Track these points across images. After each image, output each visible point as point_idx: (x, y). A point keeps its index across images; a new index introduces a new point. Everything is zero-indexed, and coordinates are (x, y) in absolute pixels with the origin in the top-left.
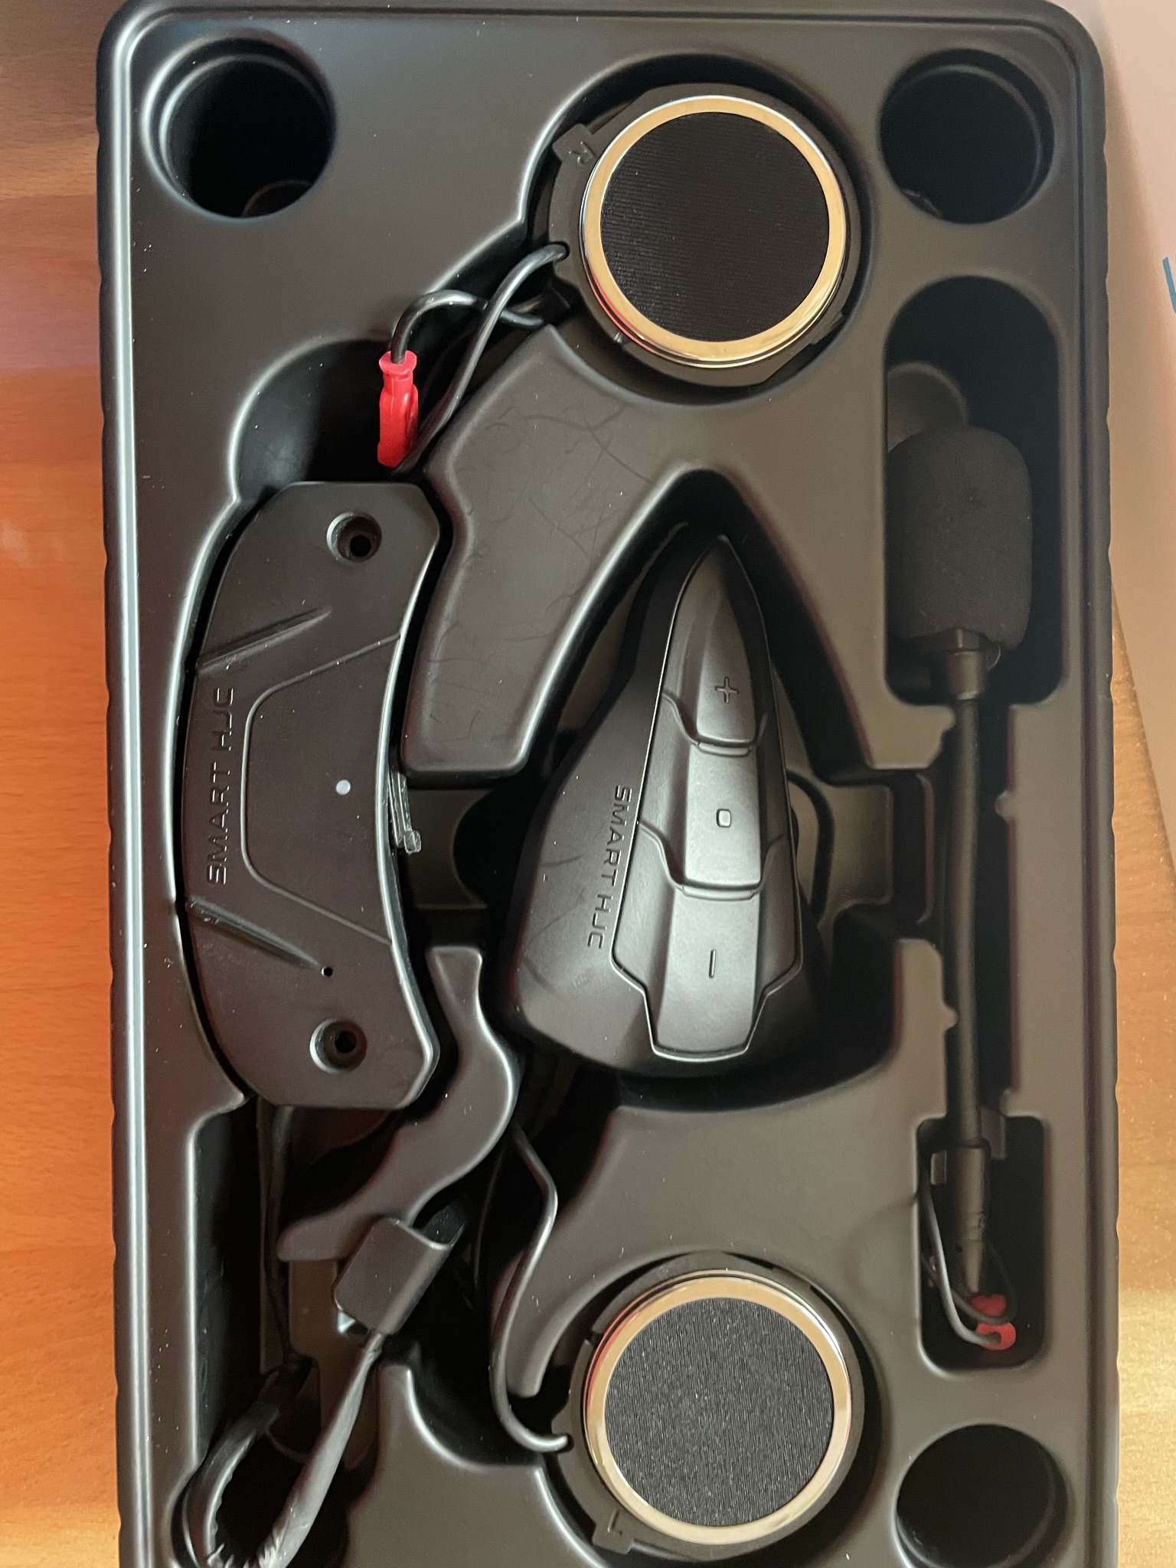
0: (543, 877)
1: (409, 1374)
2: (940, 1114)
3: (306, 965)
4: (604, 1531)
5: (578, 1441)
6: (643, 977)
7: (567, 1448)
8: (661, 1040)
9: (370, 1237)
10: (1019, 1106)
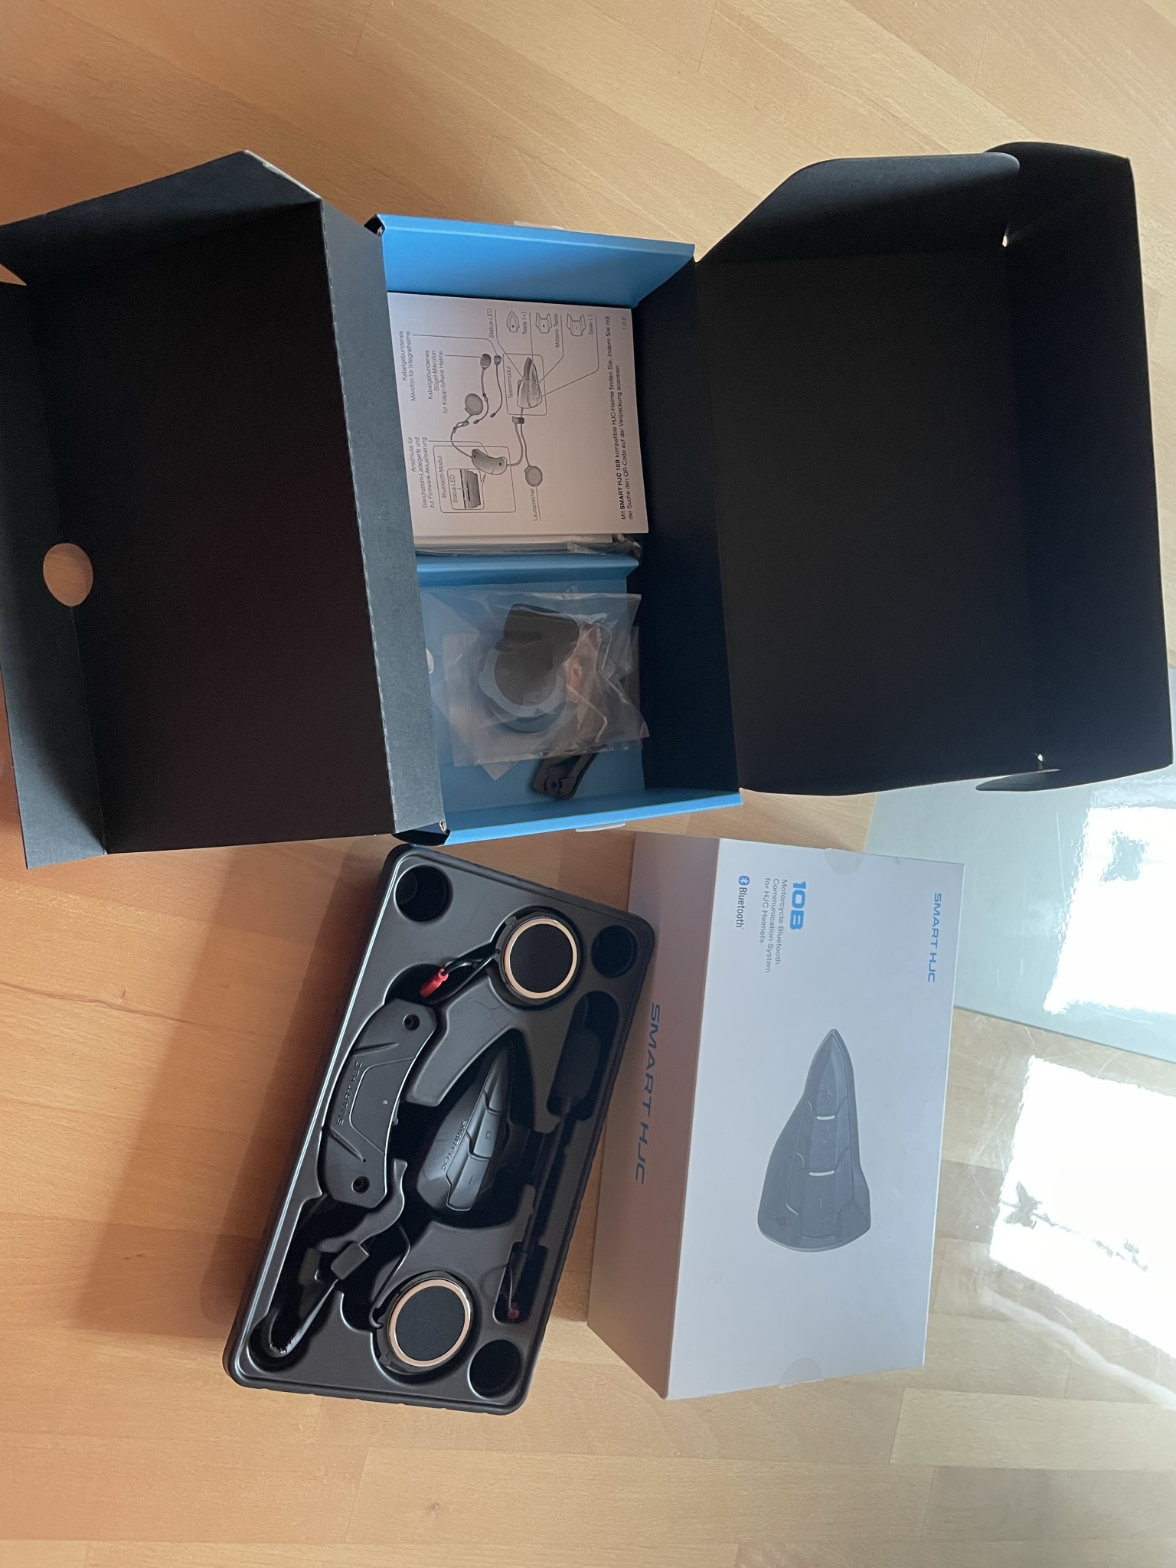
0: (435, 1144)
1: (343, 1295)
2: (521, 1241)
3: (359, 1158)
4: (383, 1357)
5: (385, 1327)
6: (452, 1182)
7: (380, 1328)
8: (450, 1202)
9: (349, 1248)
10: (542, 1243)
